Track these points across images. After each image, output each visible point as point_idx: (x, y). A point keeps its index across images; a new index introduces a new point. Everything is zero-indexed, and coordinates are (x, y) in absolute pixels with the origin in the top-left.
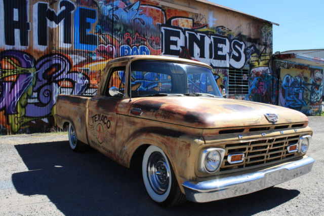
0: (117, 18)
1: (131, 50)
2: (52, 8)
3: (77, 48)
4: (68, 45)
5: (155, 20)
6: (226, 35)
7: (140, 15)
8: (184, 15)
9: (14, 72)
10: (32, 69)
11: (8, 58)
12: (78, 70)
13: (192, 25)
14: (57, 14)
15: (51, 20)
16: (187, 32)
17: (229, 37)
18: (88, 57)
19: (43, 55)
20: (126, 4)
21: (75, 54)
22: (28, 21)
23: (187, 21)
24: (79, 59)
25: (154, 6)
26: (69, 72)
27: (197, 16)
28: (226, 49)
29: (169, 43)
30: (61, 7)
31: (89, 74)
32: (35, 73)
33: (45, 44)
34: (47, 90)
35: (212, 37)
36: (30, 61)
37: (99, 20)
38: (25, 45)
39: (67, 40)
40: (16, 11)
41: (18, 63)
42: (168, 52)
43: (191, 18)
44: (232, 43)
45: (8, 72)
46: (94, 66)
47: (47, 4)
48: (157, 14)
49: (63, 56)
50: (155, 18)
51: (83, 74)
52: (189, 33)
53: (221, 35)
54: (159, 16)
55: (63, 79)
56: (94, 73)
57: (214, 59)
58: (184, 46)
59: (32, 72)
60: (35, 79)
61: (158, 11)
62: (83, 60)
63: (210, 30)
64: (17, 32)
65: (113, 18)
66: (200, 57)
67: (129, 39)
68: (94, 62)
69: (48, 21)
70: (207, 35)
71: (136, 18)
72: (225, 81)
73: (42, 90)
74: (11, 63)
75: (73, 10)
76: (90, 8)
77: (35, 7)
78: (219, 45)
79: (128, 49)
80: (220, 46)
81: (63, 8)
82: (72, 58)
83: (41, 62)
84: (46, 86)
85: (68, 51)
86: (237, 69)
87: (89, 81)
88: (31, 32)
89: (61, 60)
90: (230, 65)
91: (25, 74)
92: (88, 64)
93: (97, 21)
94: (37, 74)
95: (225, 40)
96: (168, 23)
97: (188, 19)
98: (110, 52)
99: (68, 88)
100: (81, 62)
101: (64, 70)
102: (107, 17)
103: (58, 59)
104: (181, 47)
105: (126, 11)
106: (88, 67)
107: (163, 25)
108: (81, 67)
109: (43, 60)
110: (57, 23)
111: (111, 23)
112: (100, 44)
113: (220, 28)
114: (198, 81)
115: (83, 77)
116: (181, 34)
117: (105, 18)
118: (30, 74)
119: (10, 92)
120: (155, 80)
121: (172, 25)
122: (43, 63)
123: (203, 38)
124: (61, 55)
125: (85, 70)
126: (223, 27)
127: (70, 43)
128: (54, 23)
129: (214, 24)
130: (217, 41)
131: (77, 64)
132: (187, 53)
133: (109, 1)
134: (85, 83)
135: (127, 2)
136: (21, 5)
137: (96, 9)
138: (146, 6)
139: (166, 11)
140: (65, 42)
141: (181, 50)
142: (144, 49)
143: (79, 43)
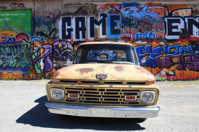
0: (133, 17)
1: (143, 35)
2: (97, 18)
3: (109, 37)
5: (159, 14)
7: (148, 13)
8: (184, 7)
11: (77, 45)
13: (191, 13)
16: (186, 18)
18: (116, 41)
20: (139, 8)
21: (108, 41)
22: (86, 26)
23: (186, 11)
25: (158, 6)
27: (195, 5)
29: (171, 27)
30: (100, 17)
31: (116, 51)
33: (93, 37)
37: (122, 20)
38: (84, 38)
39: (104, 33)
40: (80, 23)
42: (171, 33)
43: (190, 8)
47: (94, 17)
48: (160, 11)
50: (159, 13)
52: (188, 19)
54: (162, 11)
55: (102, 54)
58: (184, 28)
60: (89, 54)
61: (161, 9)
64: (81, 32)
65: (130, 18)
66: (198, 35)
67: (141, 28)
69: (95, 25)
71: (145, 16)
75: (107, 17)
76: (117, 15)
77: (89, 19)
79: (141, 35)
81: (102, 17)
84: (94, 58)
85: (104, 39)
87: (116, 55)
88: (87, 32)
93: (120, 21)
94: (90, 52)
96: (170, 15)
97: (187, 9)
98: (129, 37)
102: (127, 18)
104: (181, 29)
105: (138, 12)
107: (166, 17)
110: (99, 25)
111: (129, 21)
112: (123, 33)
115: (113, 53)
116: (182, 21)
117: (125, 19)
120: (160, 53)
121: (173, 15)
127: (106, 35)
128: (97, 25)
132: (186, 33)
133: (128, 8)
134: (114, 55)
135: (139, 7)
136: (83, 20)
137: (120, 15)
138: (152, 7)
139: (168, 7)
140: (103, 35)
141: (181, 31)
142: (151, 34)
143: (111, 34)
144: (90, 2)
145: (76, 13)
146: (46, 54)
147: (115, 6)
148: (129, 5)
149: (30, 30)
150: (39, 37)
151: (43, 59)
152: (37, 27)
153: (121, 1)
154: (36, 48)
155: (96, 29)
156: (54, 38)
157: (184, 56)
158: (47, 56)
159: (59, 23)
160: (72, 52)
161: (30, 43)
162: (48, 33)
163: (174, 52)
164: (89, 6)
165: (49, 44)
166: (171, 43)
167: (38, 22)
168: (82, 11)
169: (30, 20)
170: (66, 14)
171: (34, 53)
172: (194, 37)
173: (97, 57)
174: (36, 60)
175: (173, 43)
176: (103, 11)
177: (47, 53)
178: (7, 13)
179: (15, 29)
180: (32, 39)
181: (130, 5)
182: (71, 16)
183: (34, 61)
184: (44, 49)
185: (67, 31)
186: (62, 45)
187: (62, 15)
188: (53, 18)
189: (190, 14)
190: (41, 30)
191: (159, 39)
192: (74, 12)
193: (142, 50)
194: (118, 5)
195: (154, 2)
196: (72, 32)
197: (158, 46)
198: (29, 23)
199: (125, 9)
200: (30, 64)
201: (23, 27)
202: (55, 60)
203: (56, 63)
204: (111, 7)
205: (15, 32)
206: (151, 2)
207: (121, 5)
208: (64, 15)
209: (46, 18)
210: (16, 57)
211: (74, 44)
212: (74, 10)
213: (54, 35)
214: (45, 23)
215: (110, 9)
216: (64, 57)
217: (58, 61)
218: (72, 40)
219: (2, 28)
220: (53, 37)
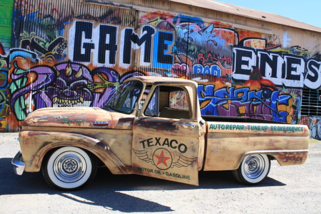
0: (192, 40)
1: (203, 69)
2: (136, 32)
3: (155, 67)
4: (147, 64)
5: (227, 41)
6: (301, 55)
7: (213, 37)
8: (257, 36)
9: (102, 85)
10: (117, 83)
11: (99, 74)
13: (265, 46)
14: (140, 38)
15: (135, 42)
16: (259, 52)
17: (304, 57)
18: (164, 74)
19: (127, 71)
20: (201, 28)
22: (117, 44)
23: (260, 42)
25: (226, 28)
27: (270, 36)
28: (300, 69)
29: (240, 62)
30: (143, 31)
32: (119, 86)
33: (128, 62)
34: (129, 102)
35: (285, 57)
36: (116, 77)
37: (175, 42)
38: (112, 63)
39: (147, 59)
40: (108, 36)
41: (106, 78)
42: (239, 71)
43: (264, 39)
44: (308, 63)
45: (98, 85)
47: (132, 30)
48: (229, 36)
50: (227, 40)
52: (261, 54)
53: (296, 54)
54: (232, 37)
57: (287, 79)
58: (255, 65)
59: (117, 85)
61: (230, 33)
63: (283, 50)
64: (107, 53)
65: (188, 40)
66: (272, 77)
67: (202, 59)
69: (132, 43)
70: (281, 55)
71: (209, 40)
72: (297, 101)
74: (100, 78)
75: (153, 33)
76: (168, 32)
77: (123, 32)
78: (293, 64)
79: (201, 68)
80: (294, 66)
81: (146, 32)
82: (150, 75)
83: (124, 78)
84: (128, 99)
85: (147, 69)
86: (312, 90)
88: (118, 53)
90: (304, 85)
91: (110, 87)
93: (173, 43)
95: (300, 60)
96: (241, 44)
97: (261, 40)
98: (184, 70)
102: (183, 40)
103: (138, 76)
104: (252, 67)
105: (200, 34)
107: (235, 46)
109: (126, 76)
110: (139, 45)
111: (186, 45)
112: (176, 63)
113: (295, 48)
114: (268, 100)
116: (253, 55)
117: (181, 40)
118: (115, 87)
119: (99, 101)
120: (224, 98)
121: (244, 46)
122: (126, 78)
123: (275, 58)
124: (141, 72)
126: (298, 47)
127: (149, 62)
128: (136, 45)
129: (289, 44)
130: (290, 61)
132: (258, 73)
133: (186, 25)
135: (202, 25)
136: (112, 31)
137: (173, 33)
138: (219, 29)
139: (239, 33)
140: (145, 61)
141: (252, 69)
142: (215, 68)
143: (157, 62)
144: (128, 3)
145: (102, 18)
146: (40, 85)
147: (167, 17)
148: (187, 19)
149: (9, 35)
150: (27, 50)
151: (33, 93)
152: (24, 32)
153: (176, 12)
154: (20, 72)
155: (134, 51)
156: (58, 56)
157: (253, 105)
158: (41, 89)
159: (70, 30)
160: (89, 84)
161: (7, 59)
162: (48, 45)
163: (241, 99)
164: (125, 9)
165: (48, 66)
166: (238, 84)
167: (27, 21)
168: (112, 16)
170: (83, 17)
171: (14, 81)
172: (266, 80)
173: (134, 97)
174: (17, 93)
175: (241, 85)
176: (148, 23)
177: (43, 83)
180: (11, 52)
181: (189, 20)
182: (93, 22)
183: (14, 96)
184: (37, 74)
185: (84, 47)
186: (72, 70)
187: (75, 17)
188: (58, 20)
189: (263, 47)
190: (33, 39)
191: (226, 78)
192: (99, 16)
193: (201, 92)
194: (172, 17)
195: (222, 22)
196: (92, 50)
197: (223, 88)
198: (6, 20)
199: (182, 25)
200: (3, 101)
202: (57, 97)
203: (59, 103)
204: (161, 18)
206: (218, 21)
207: (177, 17)
208: (79, 17)
209: (45, 17)
211: (95, 72)
212: (98, 12)
213: (58, 50)
214: (42, 27)
215: (160, 21)
216: (75, 92)
217: (62, 99)
218: (91, 65)
220: (56, 53)
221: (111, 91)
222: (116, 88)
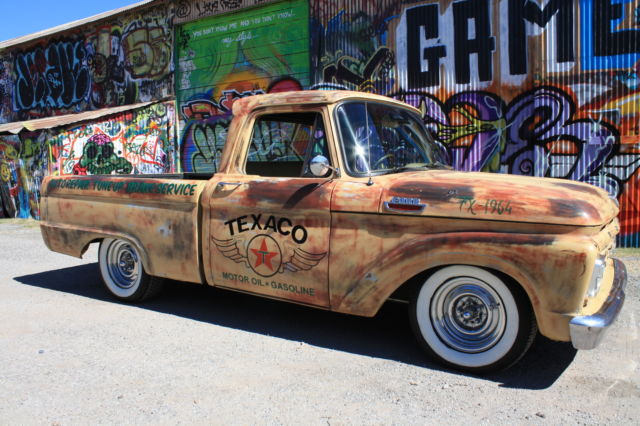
3: (587, 69)
4: (566, 66)
9: (468, 130)
10: (499, 122)
11: (460, 107)
12: (590, 116)
14: (542, 8)
15: (532, 21)
18: (615, 83)
19: (520, 92)
21: (582, 82)
22: (491, 35)
24: (593, 91)
26: (568, 122)
31: (617, 123)
32: (505, 129)
33: (523, 72)
34: (528, 160)
36: (495, 108)
38: (486, 80)
39: (565, 53)
40: (471, 22)
41: (475, 115)
45: (460, 130)
46: (631, 103)
49: (556, 90)
51: (603, 123)
55: (556, 137)
56: (631, 118)
59: (500, 126)
60: (504, 140)
62: (604, 94)
64: (473, 58)
68: (632, 92)
69: (528, 24)
73: (518, 161)
74: (464, 115)
77: (504, 6)
82: (576, 92)
83: (516, 107)
84: (525, 153)
85: (566, 77)
87: (618, 139)
88: (498, 55)
89: (551, 99)
91: (486, 132)
92: (614, 99)
94: (508, 130)
99: (566, 154)
100: (598, 97)
101: (559, 118)
103: (546, 98)
106: (614, 107)
108: (598, 108)
109: (520, 103)
110: (542, 24)
115: (603, 131)
118: (495, 131)
119: (463, 165)
122: (520, 109)
124: (551, 88)
125: (609, 113)
127: (571, 60)
128: (536, 26)
131: (587, 104)
134: (606, 143)
136: (480, 10)
140: (560, 60)
143: (594, 55)
149: (306, 65)
150: (332, 84)
152: (327, 53)
155: (532, 39)
156: (381, 85)
159: (398, 29)
160: (442, 131)
162: (363, 68)
167: (330, 33)
169: (305, 31)
171: (318, 141)
173: (537, 148)
178: (243, 19)
179: (263, 65)
182: (438, 3)
185: (425, 58)
187: (405, 2)
188: (376, 17)
190: (340, 62)
196: (442, 60)
198: (302, 42)
201: (287, 57)
205: (263, 75)
209: (354, 19)
210: (266, 153)
211: (450, 104)
213: (381, 74)
214: (351, 37)
218: (443, 90)
219: (232, 66)
220: (376, 81)
221: (489, 140)
222: (499, 133)
